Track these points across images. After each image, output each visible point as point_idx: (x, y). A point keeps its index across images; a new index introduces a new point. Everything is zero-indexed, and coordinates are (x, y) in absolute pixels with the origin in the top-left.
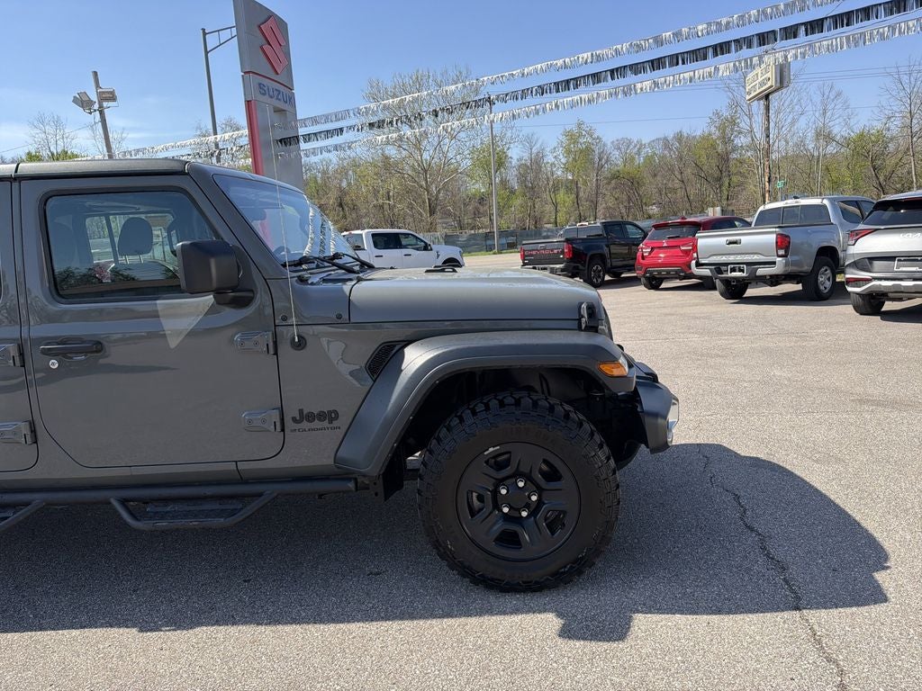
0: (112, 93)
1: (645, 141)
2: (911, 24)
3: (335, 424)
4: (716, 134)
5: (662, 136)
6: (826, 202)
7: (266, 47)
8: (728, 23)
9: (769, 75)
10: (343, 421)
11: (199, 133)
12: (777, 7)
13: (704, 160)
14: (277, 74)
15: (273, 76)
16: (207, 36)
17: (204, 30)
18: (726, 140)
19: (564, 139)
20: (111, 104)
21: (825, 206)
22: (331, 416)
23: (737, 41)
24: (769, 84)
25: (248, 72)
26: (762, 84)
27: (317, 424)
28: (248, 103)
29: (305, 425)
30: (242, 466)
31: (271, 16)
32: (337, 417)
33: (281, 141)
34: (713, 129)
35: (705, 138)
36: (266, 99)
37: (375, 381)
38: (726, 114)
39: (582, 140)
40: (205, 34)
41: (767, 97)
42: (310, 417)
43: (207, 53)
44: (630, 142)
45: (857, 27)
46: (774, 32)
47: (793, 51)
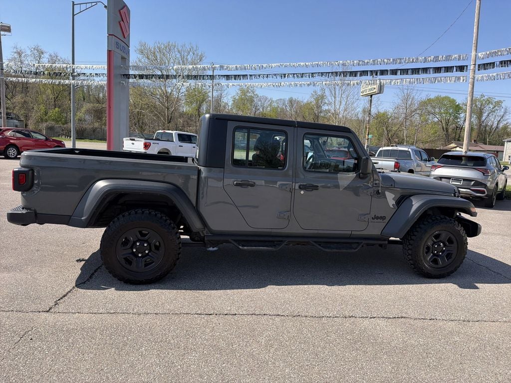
0: (9, 27)
1: (274, 99)
2: (442, 78)
3: (384, 221)
4: (314, 103)
5: (283, 98)
6: (410, 150)
7: (122, 22)
8: (368, 62)
9: (375, 86)
10: (386, 221)
11: (15, 50)
12: (389, 60)
13: (307, 114)
14: (125, 37)
15: (122, 38)
16: (75, 6)
17: (73, 2)
18: (319, 107)
19: (239, 92)
20: (6, 33)
21: (409, 152)
22: (383, 218)
23: (371, 71)
24: (375, 91)
25: (112, 35)
26: (370, 90)
27: (379, 220)
28: (109, 52)
29: (375, 220)
30: (353, 233)
31: (125, 6)
32: (385, 219)
33: (124, 75)
34: (313, 100)
35: (308, 104)
36: (118, 51)
37: (398, 208)
38: (319, 93)
39: (248, 95)
40: (74, 5)
41: (371, 96)
42: (377, 218)
43: (73, 15)
44: (266, 98)
45: (422, 76)
46: (387, 71)
47: (395, 81)
